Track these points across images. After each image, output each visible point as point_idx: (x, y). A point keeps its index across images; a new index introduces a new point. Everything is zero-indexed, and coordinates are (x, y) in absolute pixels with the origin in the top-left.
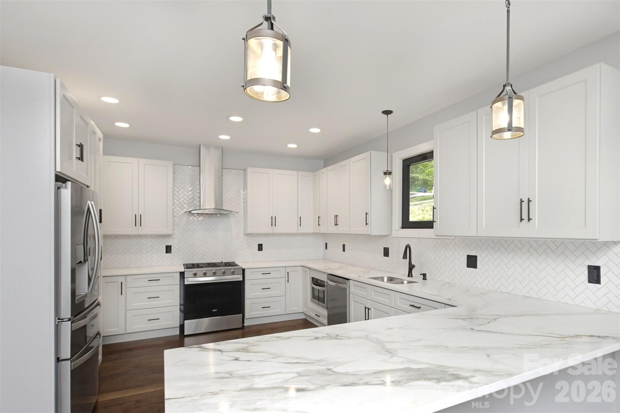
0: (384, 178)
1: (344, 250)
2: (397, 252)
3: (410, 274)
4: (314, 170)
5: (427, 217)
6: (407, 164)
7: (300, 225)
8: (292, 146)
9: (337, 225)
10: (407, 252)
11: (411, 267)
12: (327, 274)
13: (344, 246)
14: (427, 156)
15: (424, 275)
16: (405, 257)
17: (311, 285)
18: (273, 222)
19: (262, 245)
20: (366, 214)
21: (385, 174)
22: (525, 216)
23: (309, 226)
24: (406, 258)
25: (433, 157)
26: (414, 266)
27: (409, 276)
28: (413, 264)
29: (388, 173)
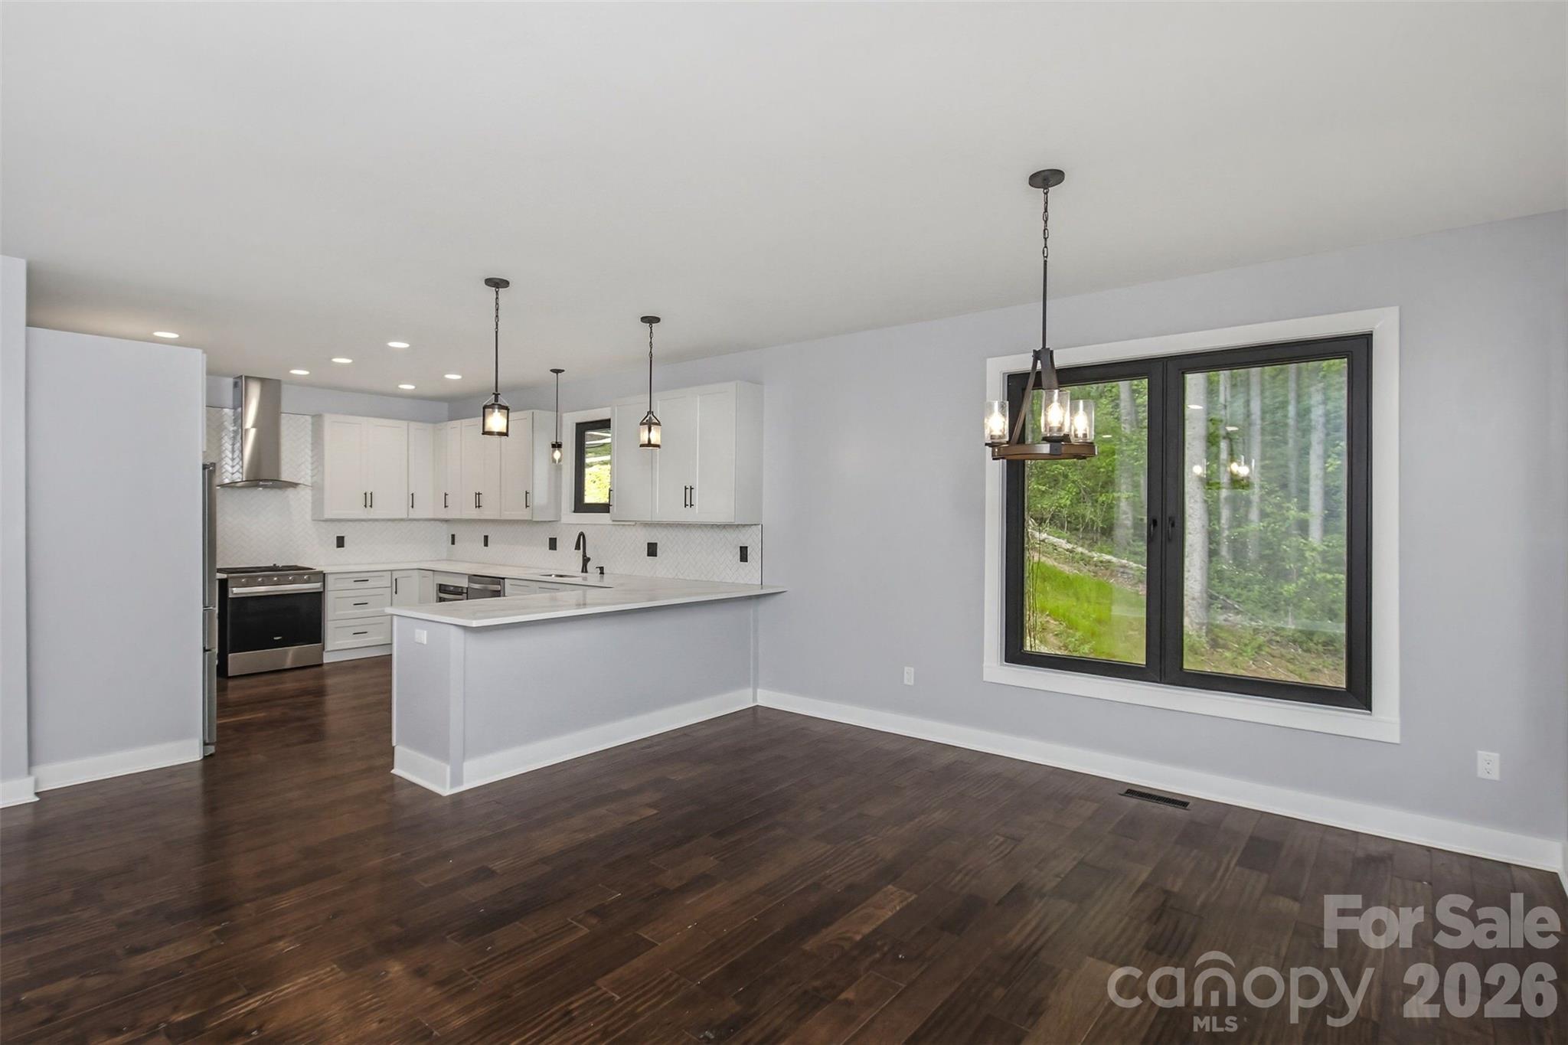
0: (554, 452)
1: (486, 544)
2: (567, 543)
3: (584, 570)
4: (435, 420)
5: (604, 500)
6: (582, 428)
7: (412, 507)
8: (408, 387)
9: (479, 506)
10: (581, 542)
11: (586, 560)
12: (467, 576)
13: (486, 537)
14: (604, 424)
15: (602, 569)
16: (578, 547)
17: (437, 594)
18: (368, 500)
19: (343, 537)
20: (527, 493)
21: (554, 446)
22: (688, 503)
23: (428, 508)
24: (579, 549)
25: (610, 427)
26: (589, 559)
27: (582, 572)
28: (588, 556)
29: (557, 446)
